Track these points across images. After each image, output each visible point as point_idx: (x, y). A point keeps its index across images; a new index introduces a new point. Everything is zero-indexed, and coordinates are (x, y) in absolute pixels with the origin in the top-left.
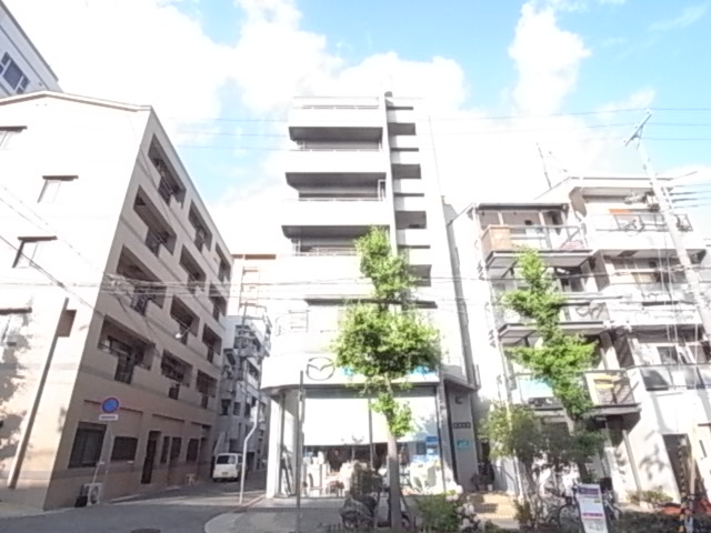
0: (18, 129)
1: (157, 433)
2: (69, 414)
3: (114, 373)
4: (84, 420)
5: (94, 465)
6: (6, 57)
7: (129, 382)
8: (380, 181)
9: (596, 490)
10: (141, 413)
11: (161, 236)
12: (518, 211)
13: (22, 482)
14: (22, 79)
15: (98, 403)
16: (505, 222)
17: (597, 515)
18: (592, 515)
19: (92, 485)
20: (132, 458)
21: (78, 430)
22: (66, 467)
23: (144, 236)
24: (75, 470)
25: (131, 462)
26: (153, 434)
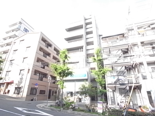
0: (23, 40)
1: (51, 90)
2: (29, 86)
3: (38, 79)
4: (32, 87)
5: (36, 94)
6: (25, 28)
7: (42, 81)
8: (82, 36)
9: (101, 102)
10: (46, 86)
11: (47, 54)
12: (114, 37)
13: (23, 96)
14: (28, 31)
15: (34, 84)
16: (109, 40)
17: (101, 108)
18: (100, 108)
19: (35, 98)
20: (44, 94)
21: (31, 89)
22: (29, 94)
23: (43, 55)
24: (31, 95)
25: (44, 95)
26: (50, 90)
